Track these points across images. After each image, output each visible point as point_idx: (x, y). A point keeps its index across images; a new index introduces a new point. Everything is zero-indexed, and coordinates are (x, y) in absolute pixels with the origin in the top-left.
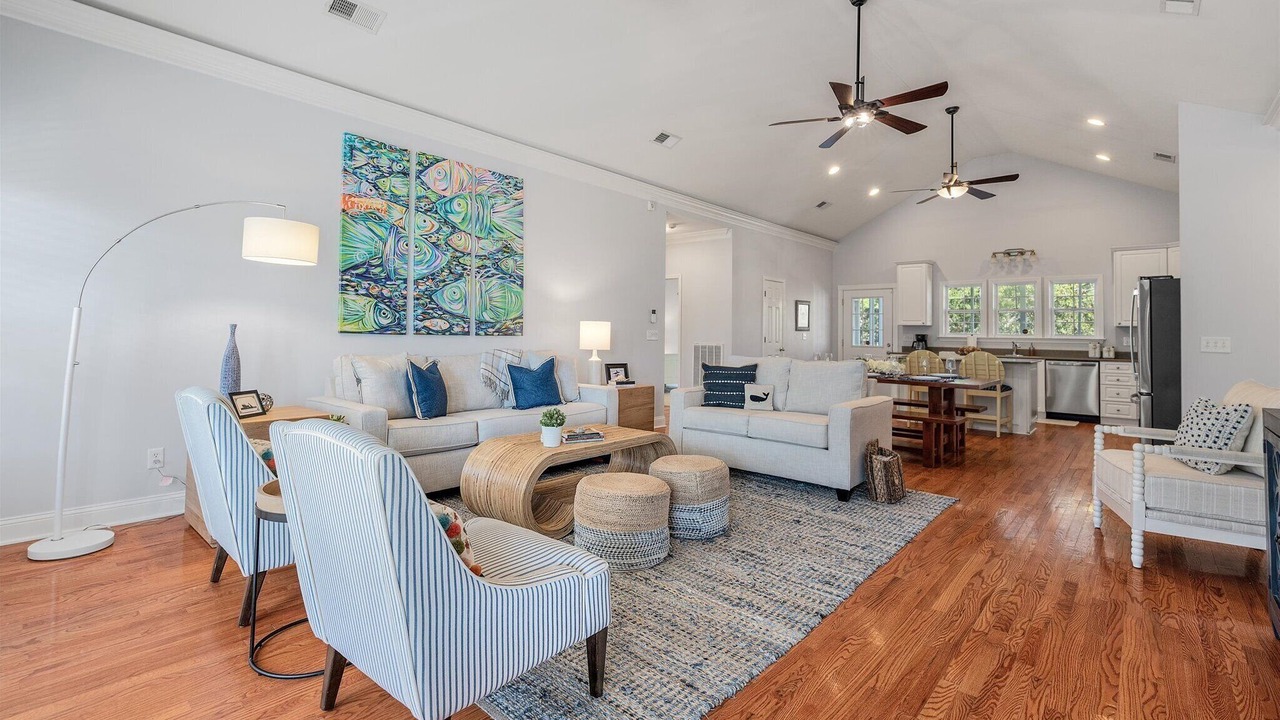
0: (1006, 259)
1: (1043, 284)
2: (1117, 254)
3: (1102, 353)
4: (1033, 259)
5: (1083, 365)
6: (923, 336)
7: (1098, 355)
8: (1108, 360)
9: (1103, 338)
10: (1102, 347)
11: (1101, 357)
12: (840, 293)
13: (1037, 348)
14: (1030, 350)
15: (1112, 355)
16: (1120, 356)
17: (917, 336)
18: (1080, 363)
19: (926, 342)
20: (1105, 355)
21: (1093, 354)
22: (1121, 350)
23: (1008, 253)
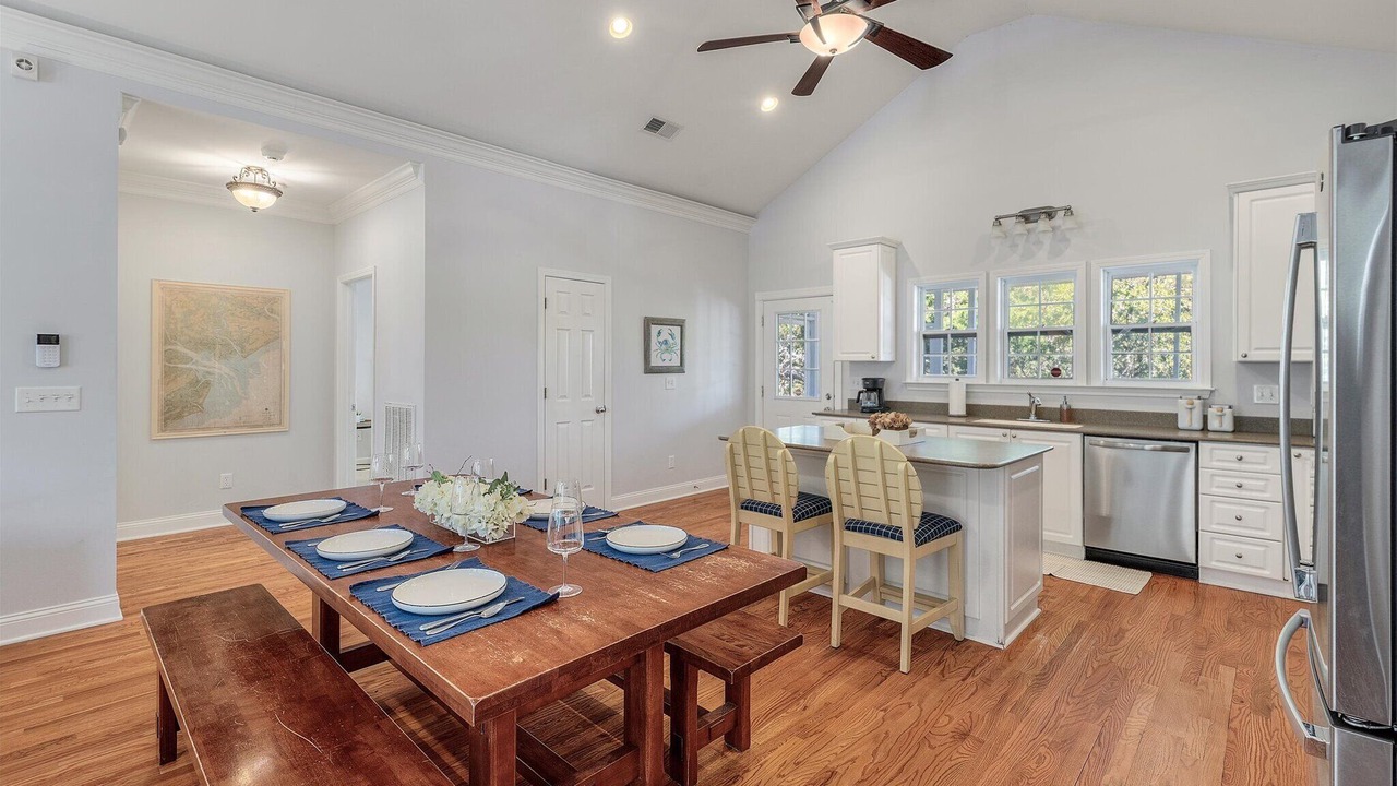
0: (1021, 228)
1: (1088, 275)
2: (1242, 200)
3: (1205, 418)
4: (1069, 223)
5: (1165, 449)
6: (875, 381)
7: (1198, 425)
8: (1220, 438)
9: (1209, 387)
10: (1206, 405)
11: (1205, 429)
12: (758, 305)
13: (1076, 405)
14: (1061, 409)
15: (1228, 425)
16: (1249, 429)
17: (865, 380)
18: (1159, 445)
19: (880, 391)
20: (1213, 424)
21: (1188, 421)
22: (1249, 412)
23: (1026, 217)
